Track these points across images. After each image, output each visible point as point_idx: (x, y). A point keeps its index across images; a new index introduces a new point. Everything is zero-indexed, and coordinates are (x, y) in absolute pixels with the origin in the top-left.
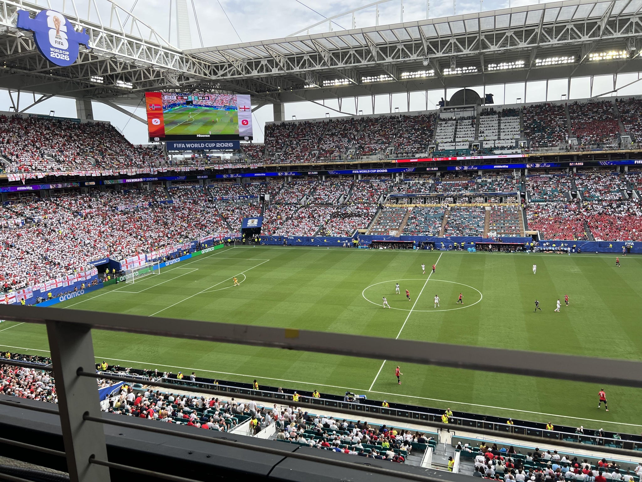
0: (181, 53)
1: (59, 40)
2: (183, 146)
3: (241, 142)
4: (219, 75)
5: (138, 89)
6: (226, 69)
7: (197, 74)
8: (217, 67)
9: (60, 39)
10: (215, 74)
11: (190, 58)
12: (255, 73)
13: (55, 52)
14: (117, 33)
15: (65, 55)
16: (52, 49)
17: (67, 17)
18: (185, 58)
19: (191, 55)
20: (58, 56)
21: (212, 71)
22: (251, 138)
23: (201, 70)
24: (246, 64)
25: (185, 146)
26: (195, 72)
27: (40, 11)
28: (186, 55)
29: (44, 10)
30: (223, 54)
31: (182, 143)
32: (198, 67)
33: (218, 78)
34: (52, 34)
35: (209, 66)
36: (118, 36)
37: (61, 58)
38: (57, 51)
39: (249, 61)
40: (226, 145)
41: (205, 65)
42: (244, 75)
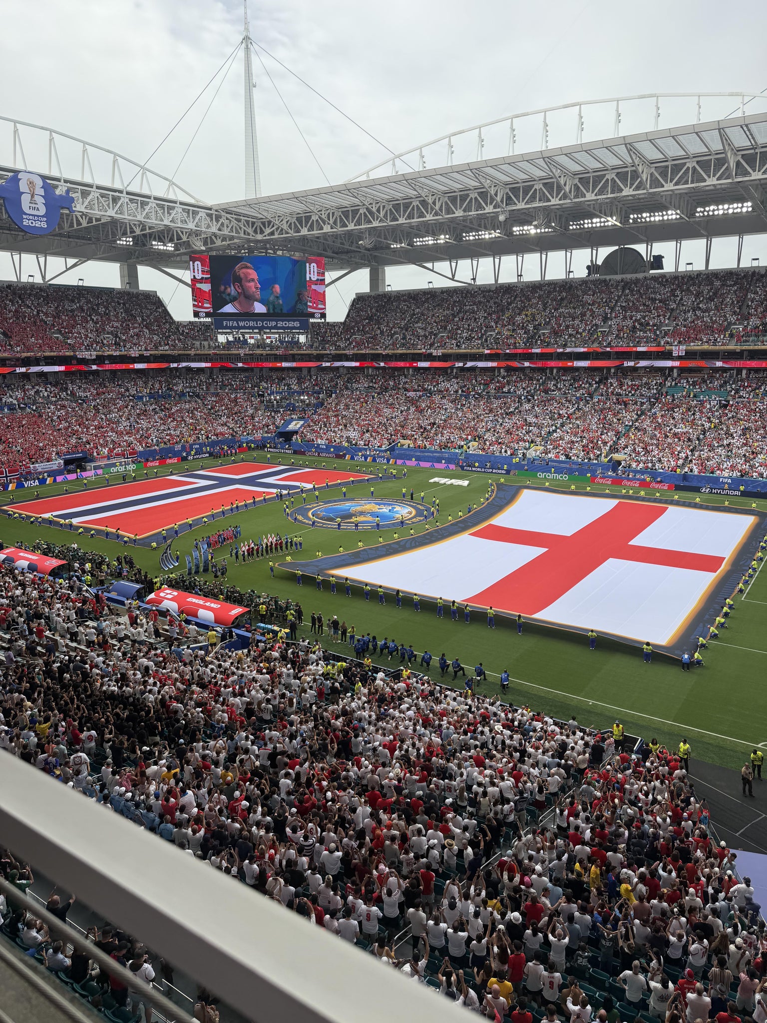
0: (210, 209)
1: (34, 206)
2: (235, 324)
3: (312, 320)
4: (266, 233)
5: (182, 251)
6: (273, 226)
7: (234, 234)
8: (263, 224)
9: (35, 204)
10: (262, 232)
11: (223, 214)
12: (304, 231)
13: (29, 220)
14: (115, 191)
15: (41, 221)
16: (24, 217)
17: (44, 178)
18: (215, 214)
19: (223, 210)
20: (32, 223)
21: (258, 229)
22: (323, 315)
23: (240, 228)
24: (294, 220)
25: (238, 324)
26: (232, 230)
27: (12, 174)
28: (216, 211)
29: (16, 172)
30: (257, 209)
31: (234, 320)
32: (235, 225)
33: (265, 238)
34: (25, 200)
35: (253, 223)
36: (117, 194)
37: (37, 225)
38: (31, 217)
39: (298, 216)
40: (291, 324)
41: (247, 222)
42: (292, 234)
